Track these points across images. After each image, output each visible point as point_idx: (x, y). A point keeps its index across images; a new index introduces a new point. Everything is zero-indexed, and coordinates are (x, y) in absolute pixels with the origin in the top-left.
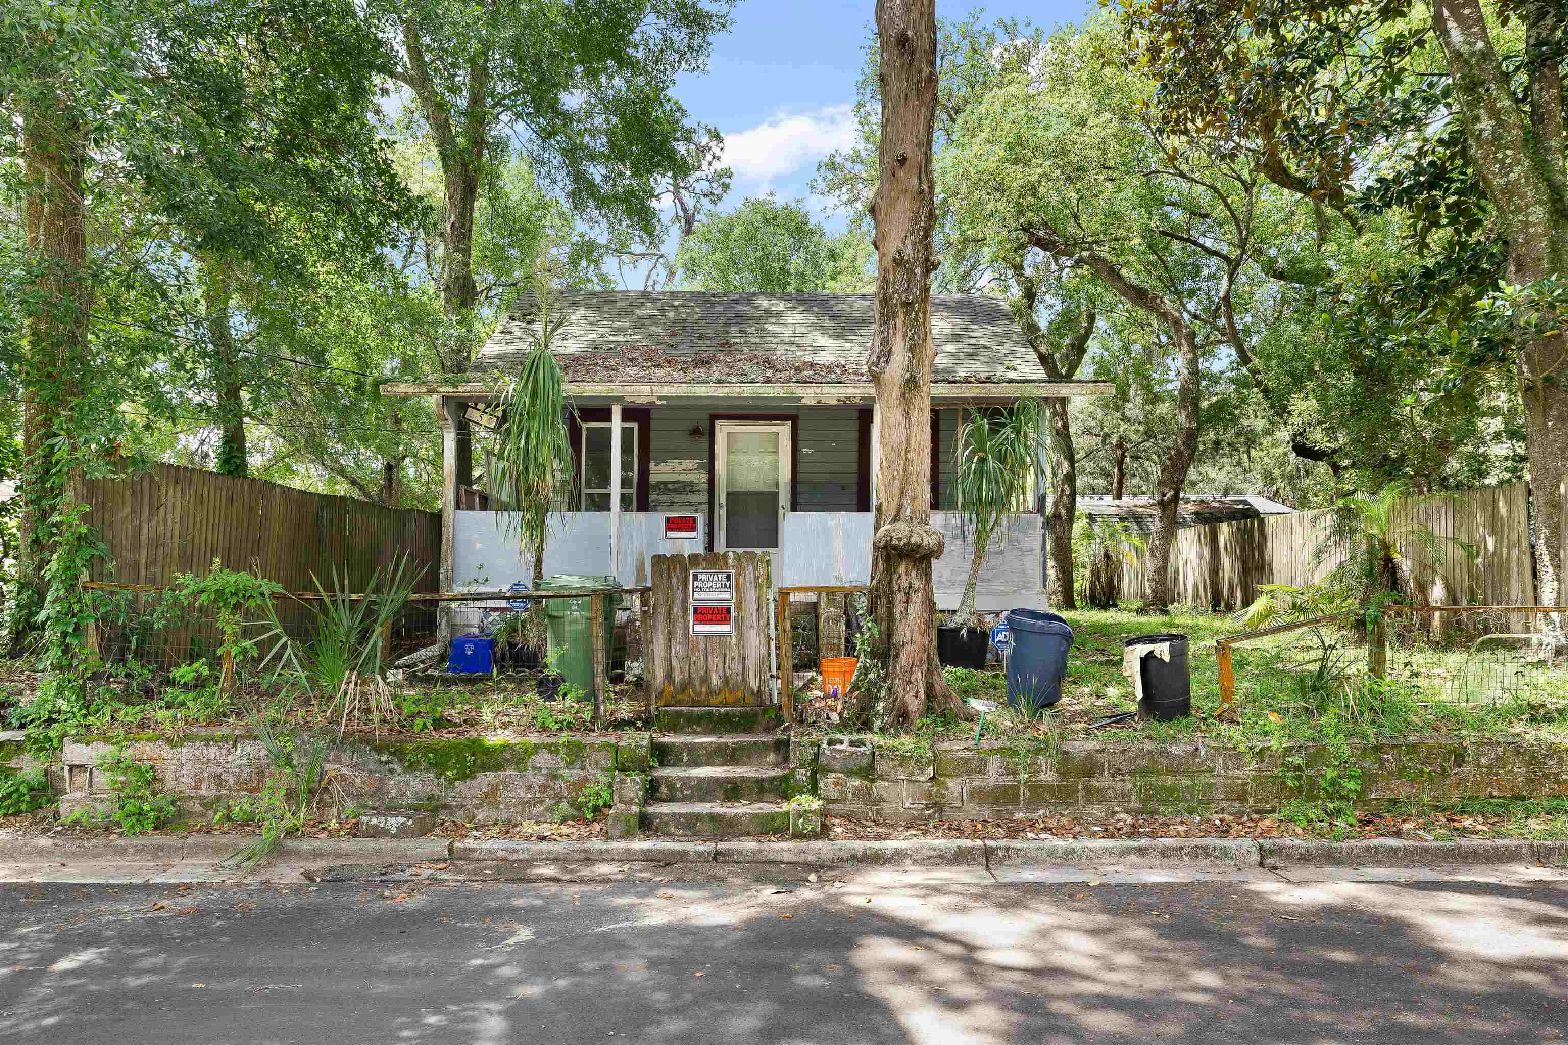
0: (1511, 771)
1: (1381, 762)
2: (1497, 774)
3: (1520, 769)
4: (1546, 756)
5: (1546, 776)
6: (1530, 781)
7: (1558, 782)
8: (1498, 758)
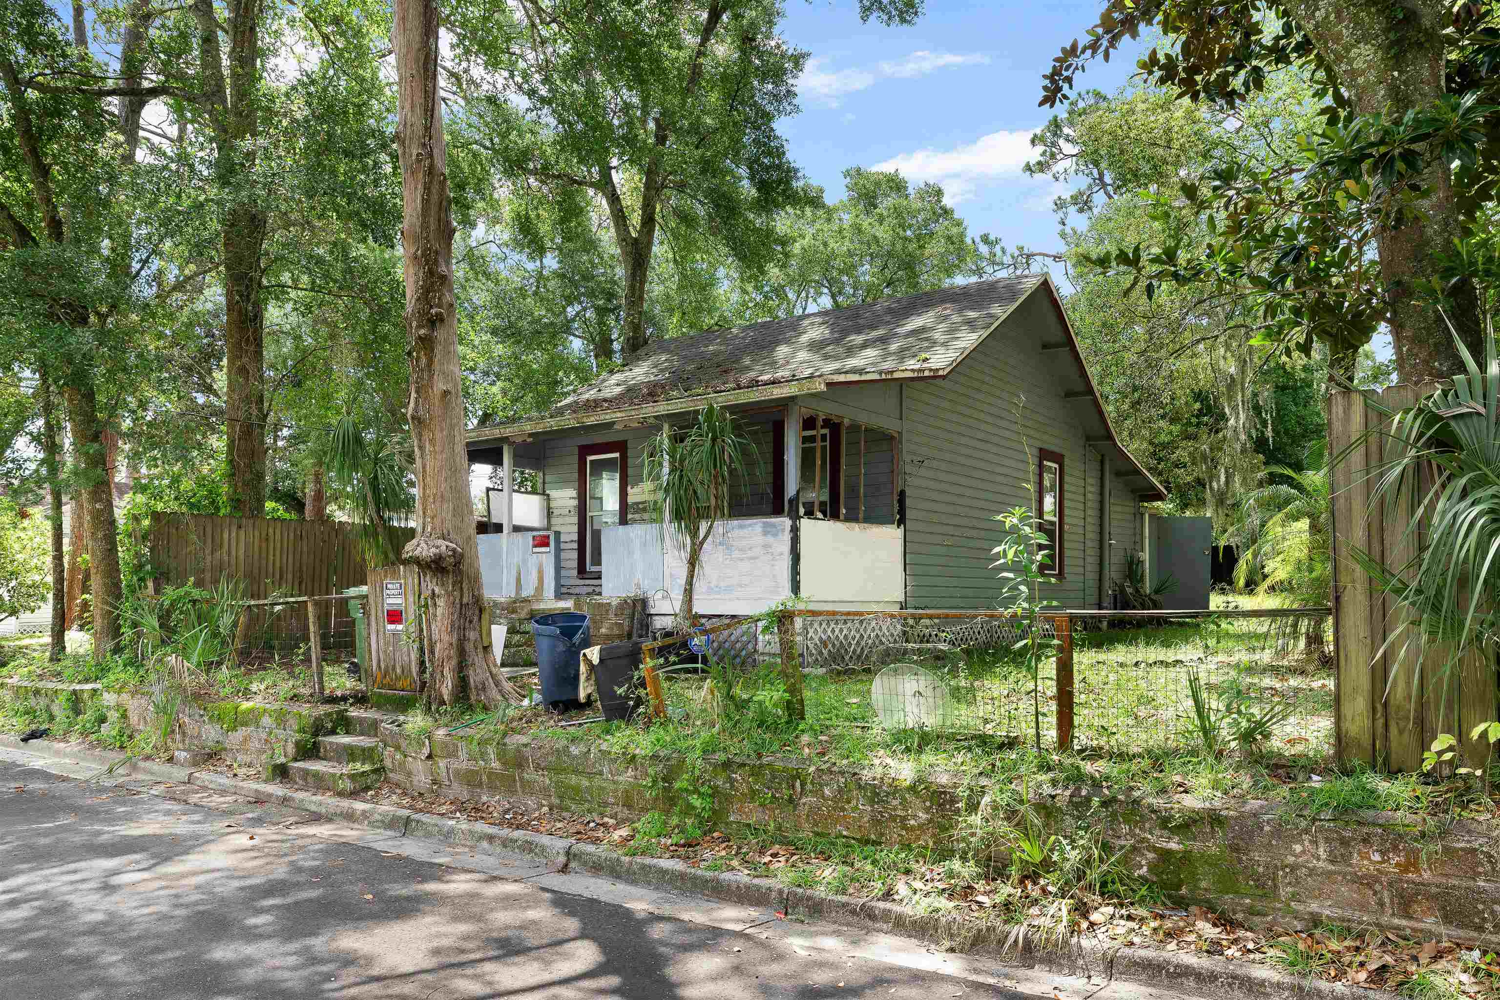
0: (856, 807)
1: (732, 781)
2: (843, 809)
3: (864, 807)
4: (888, 794)
5: (893, 818)
6: (876, 822)
7: (904, 827)
8: (840, 790)
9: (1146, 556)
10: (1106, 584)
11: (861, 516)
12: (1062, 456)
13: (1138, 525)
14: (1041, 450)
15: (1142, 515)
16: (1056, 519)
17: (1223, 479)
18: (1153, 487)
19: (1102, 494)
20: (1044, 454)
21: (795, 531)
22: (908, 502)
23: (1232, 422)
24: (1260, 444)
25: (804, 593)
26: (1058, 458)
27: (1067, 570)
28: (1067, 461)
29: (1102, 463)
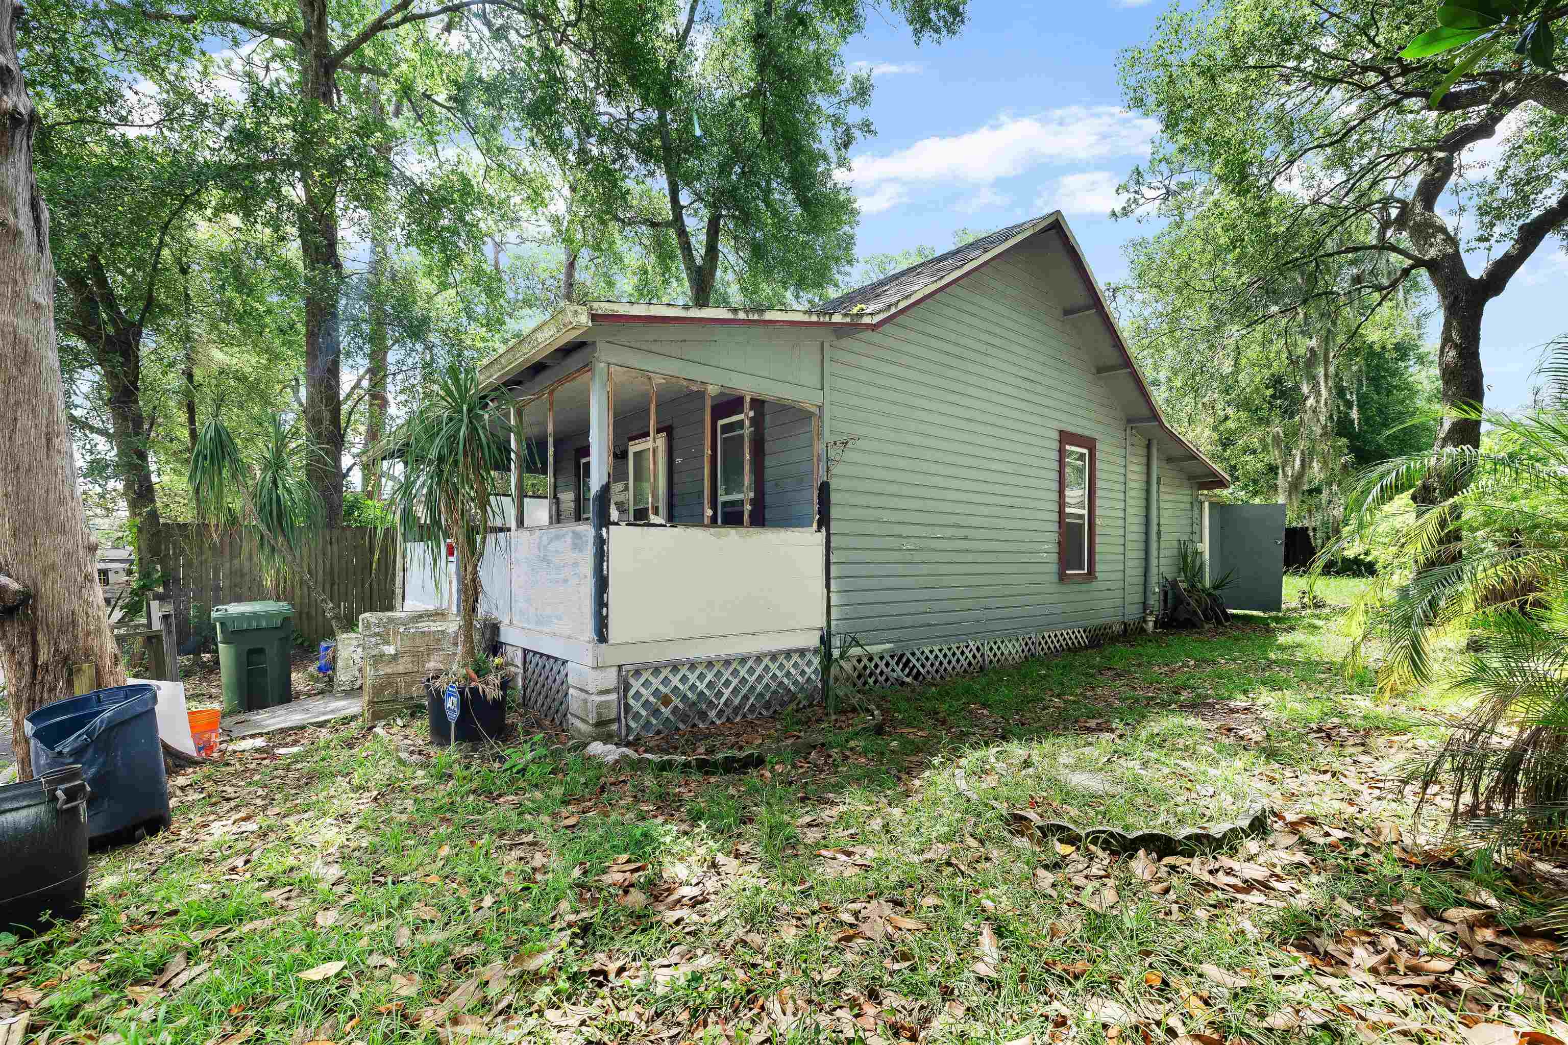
9: (1205, 547)
10: (1154, 579)
11: (746, 517)
12: (1093, 440)
13: (1196, 512)
14: (1061, 432)
15: (1201, 503)
16: (1085, 512)
17: (1298, 463)
18: (1214, 474)
19: (1148, 482)
20: (1066, 437)
21: (601, 544)
22: (834, 497)
23: (1311, 402)
24: (1343, 427)
25: (615, 632)
26: (1090, 443)
27: (1098, 567)
28: (1099, 446)
29: (1149, 447)
